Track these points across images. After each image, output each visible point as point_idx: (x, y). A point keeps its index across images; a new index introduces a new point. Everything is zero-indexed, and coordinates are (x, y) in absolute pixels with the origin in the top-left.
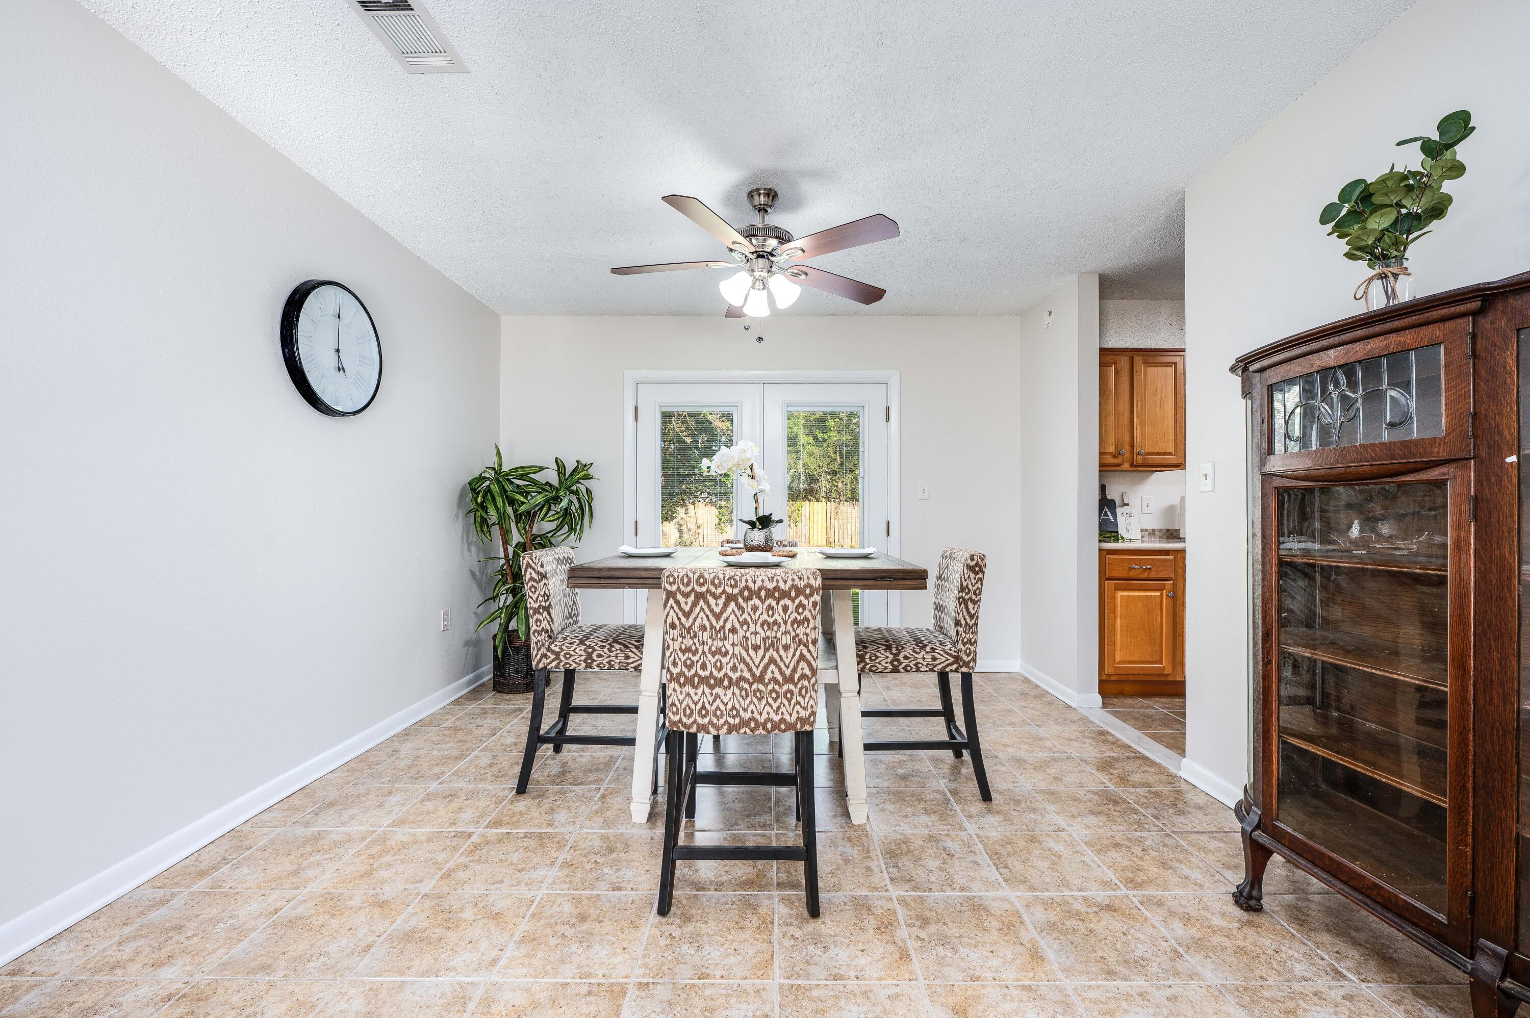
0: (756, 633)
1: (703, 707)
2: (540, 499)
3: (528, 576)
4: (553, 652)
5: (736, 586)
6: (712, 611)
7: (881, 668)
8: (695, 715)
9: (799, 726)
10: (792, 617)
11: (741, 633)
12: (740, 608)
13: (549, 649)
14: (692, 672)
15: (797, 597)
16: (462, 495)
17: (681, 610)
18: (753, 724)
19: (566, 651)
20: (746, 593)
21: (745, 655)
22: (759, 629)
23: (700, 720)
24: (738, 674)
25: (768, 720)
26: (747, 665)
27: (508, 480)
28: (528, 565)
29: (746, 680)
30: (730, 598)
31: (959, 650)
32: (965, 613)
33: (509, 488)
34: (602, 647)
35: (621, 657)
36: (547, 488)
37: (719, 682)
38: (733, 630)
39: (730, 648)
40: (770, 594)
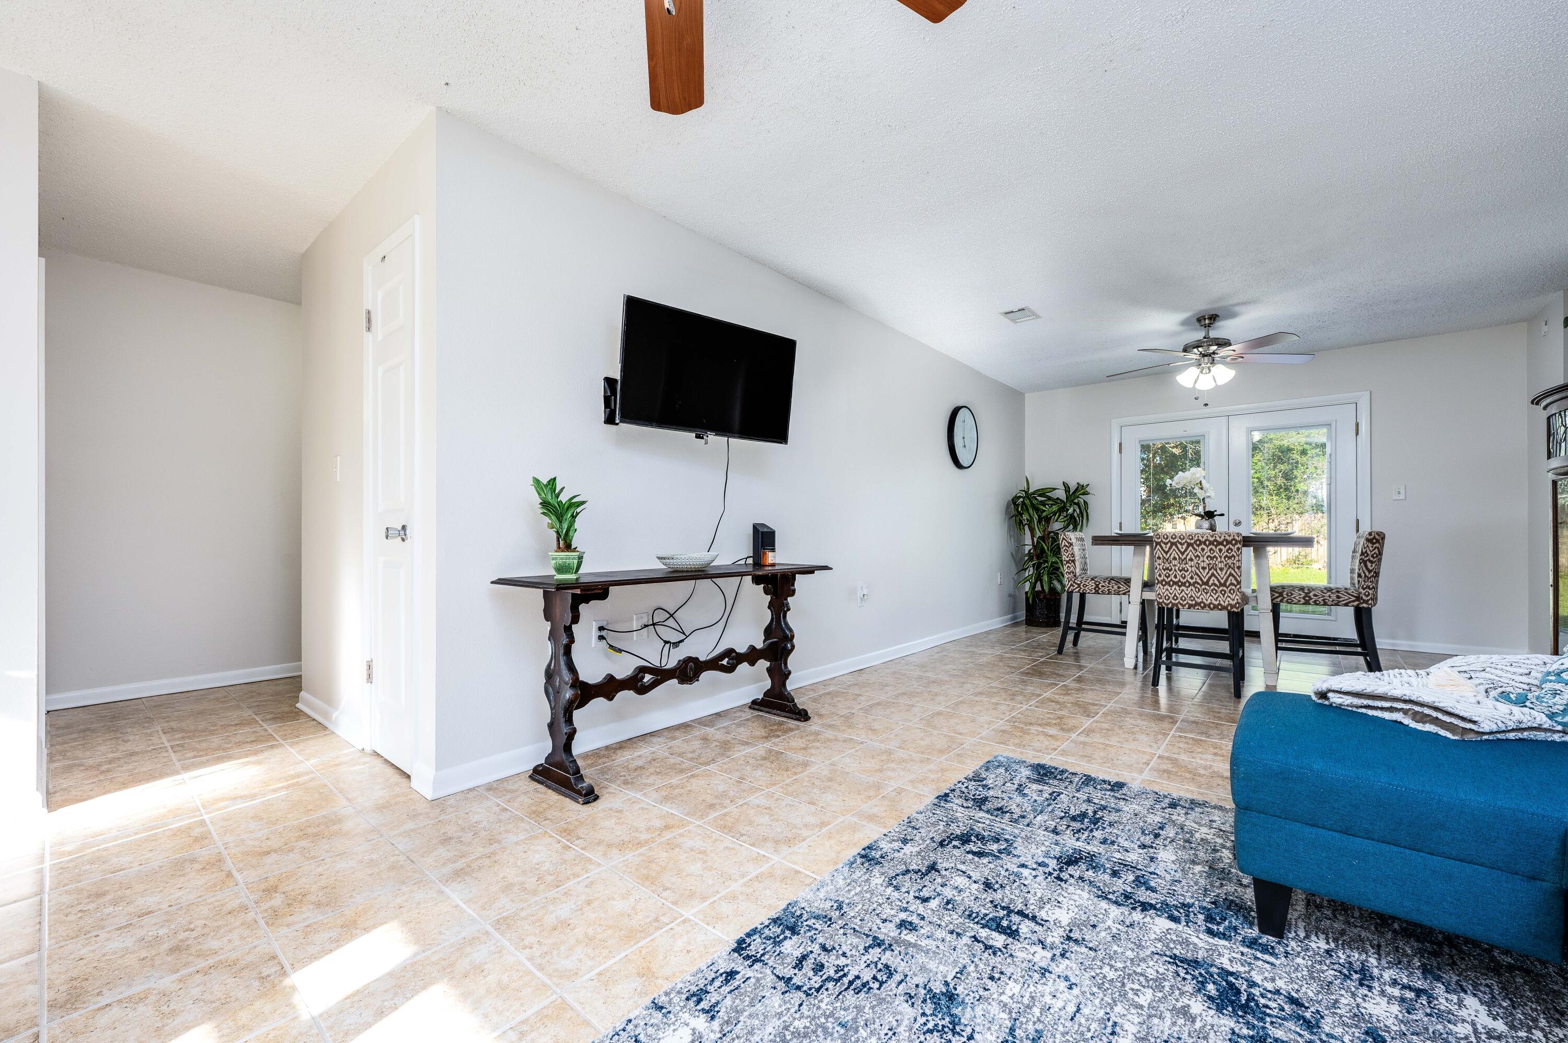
0: (1203, 561)
1: (1175, 595)
2: (1055, 508)
3: (1063, 544)
4: (1076, 584)
5: (1192, 539)
6: (1179, 551)
7: (1295, 601)
8: (1171, 599)
9: (1229, 608)
10: (1225, 554)
11: (1196, 561)
12: (1195, 549)
13: (1074, 582)
14: (1169, 579)
15: (1227, 545)
16: (1008, 507)
17: (1163, 550)
18: (1202, 605)
19: (1084, 583)
20: (1198, 543)
21: (1198, 571)
22: (1205, 559)
23: (1173, 601)
24: (1194, 580)
25: (1211, 603)
26: (1199, 576)
27: (1035, 497)
28: (1063, 539)
29: (1198, 583)
30: (1189, 545)
31: (1361, 593)
32: (1364, 569)
33: (1035, 502)
34: (1104, 582)
35: (1116, 587)
36: (1059, 501)
37: (1184, 584)
38: (1191, 560)
39: (1190, 569)
40: (1211, 543)
